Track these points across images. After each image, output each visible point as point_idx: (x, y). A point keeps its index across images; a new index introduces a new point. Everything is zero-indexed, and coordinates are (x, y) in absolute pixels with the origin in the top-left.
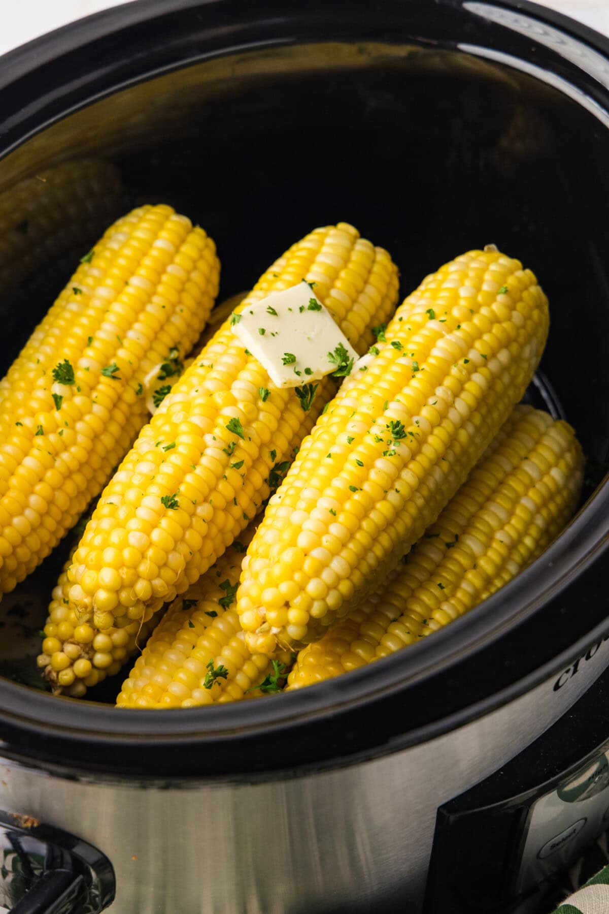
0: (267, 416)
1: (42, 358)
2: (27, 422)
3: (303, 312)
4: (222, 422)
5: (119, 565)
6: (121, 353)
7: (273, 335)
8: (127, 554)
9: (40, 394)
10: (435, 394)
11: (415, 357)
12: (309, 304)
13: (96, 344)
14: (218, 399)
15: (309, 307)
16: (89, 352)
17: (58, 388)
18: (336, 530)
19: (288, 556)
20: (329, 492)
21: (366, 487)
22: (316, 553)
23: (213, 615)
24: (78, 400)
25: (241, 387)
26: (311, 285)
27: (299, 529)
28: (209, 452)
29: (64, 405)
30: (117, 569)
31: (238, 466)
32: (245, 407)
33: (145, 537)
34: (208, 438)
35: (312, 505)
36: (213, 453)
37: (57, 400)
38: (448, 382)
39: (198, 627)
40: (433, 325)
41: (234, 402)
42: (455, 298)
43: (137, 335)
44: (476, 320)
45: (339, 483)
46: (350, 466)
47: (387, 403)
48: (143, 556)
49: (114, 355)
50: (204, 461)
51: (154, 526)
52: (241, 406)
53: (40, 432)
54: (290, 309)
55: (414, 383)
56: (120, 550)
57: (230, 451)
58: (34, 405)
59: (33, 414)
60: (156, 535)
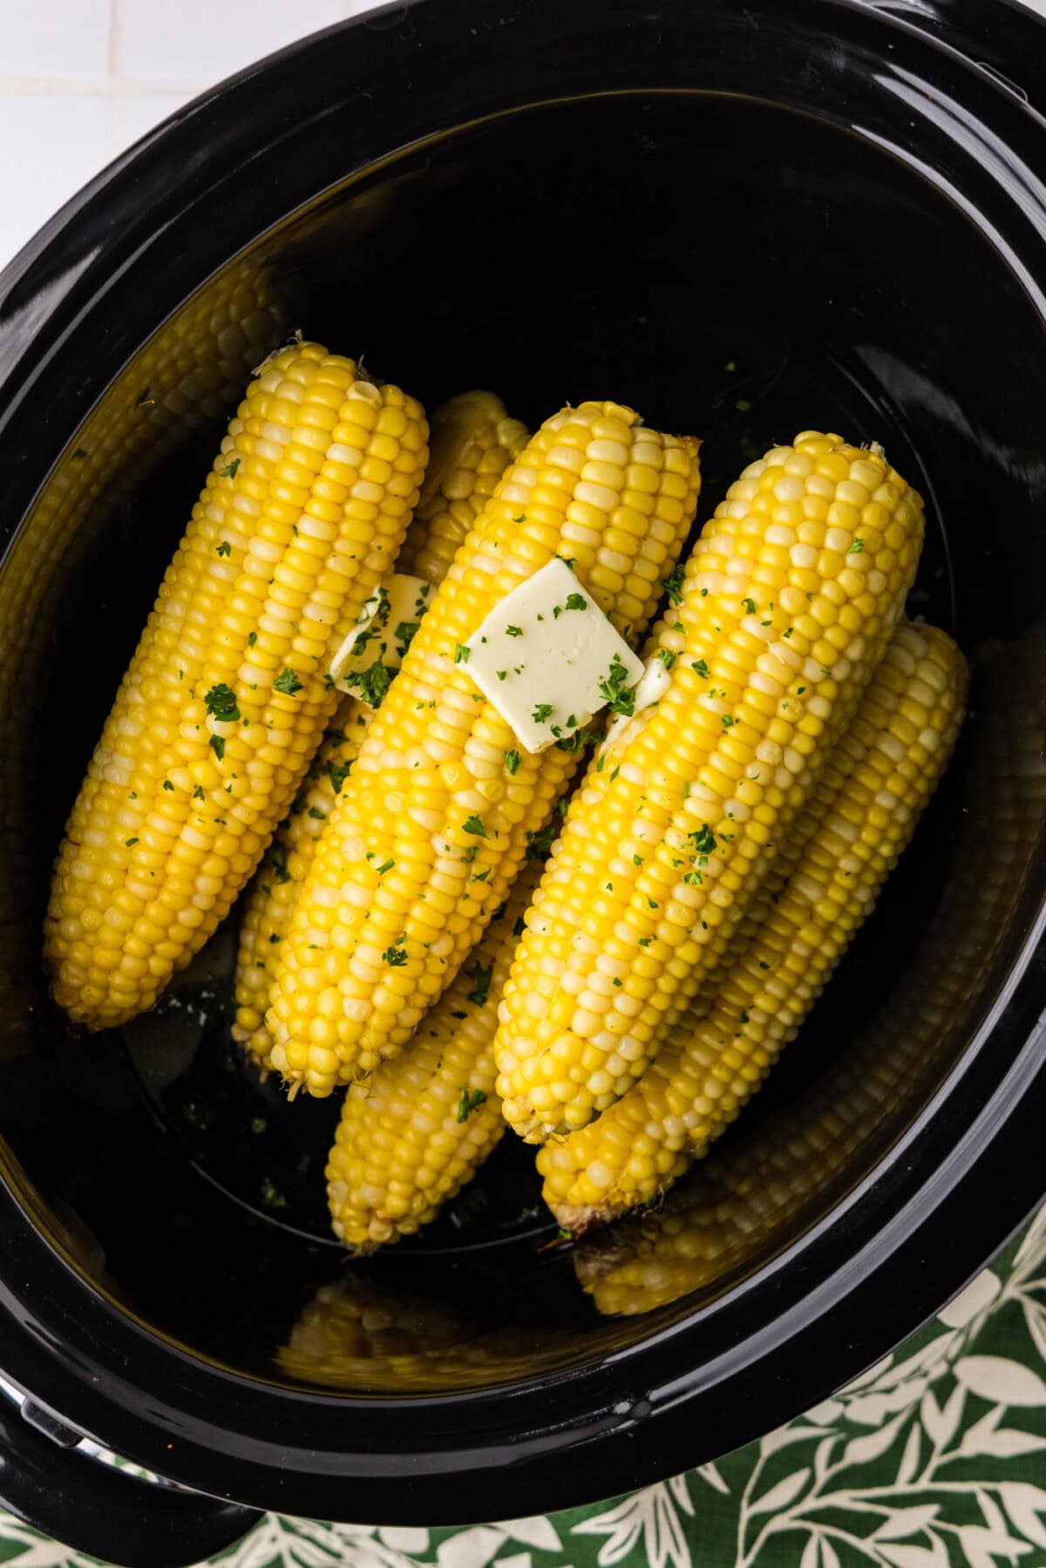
0: (518, 791)
1: (185, 668)
2: (178, 779)
3: (560, 615)
4: (457, 817)
5: (334, 1043)
6: (299, 644)
7: (518, 672)
8: (343, 1029)
9: (189, 732)
10: (756, 758)
11: (726, 697)
12: (567, 601)
13: (261, 641)
14: (449, 776)
15: (567, 605)
16: (252, 655)
17: (215, 727)
18: (624, 1004)
19: (562, 1048)
20: (611, 948)
21: (663, 931)
22: (598, 1041)
23: (461, 1015)
24: (246, 734)
25: (479, 756)
26: (568, 562)
27: (573, 1002)
28: (441, 865)
29: (228, 748)
30: (332, 1048)
31: (481, 877)
32: (487, 789)
33: (365, 1004)
34: (438, 844)
35: (589, 967)
36: (447, 866)
37: (217, 744)
38: (776, 731)
39: (443, 1034)
40: (751, 625)
41: (469, 782)
42: (786, 568)
43: (318, 611)
44: (816, 611)
45: (625, 933)
46: (638, 903)
47: (687, 785)
48: (365, 1024)
49: (290, 649)
50: (436, 881)
51: (376, 984)
52: (480, 787)
53: (200, 792)
54: (540, 618)
55: (726, 747)
56: (333, 1022)
57: (470, 857)
58: (185, 750)
59: (185, 763)
60: (379, 998)
